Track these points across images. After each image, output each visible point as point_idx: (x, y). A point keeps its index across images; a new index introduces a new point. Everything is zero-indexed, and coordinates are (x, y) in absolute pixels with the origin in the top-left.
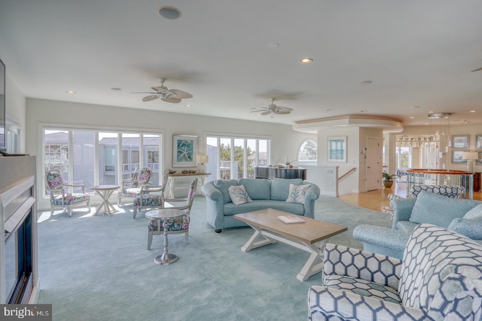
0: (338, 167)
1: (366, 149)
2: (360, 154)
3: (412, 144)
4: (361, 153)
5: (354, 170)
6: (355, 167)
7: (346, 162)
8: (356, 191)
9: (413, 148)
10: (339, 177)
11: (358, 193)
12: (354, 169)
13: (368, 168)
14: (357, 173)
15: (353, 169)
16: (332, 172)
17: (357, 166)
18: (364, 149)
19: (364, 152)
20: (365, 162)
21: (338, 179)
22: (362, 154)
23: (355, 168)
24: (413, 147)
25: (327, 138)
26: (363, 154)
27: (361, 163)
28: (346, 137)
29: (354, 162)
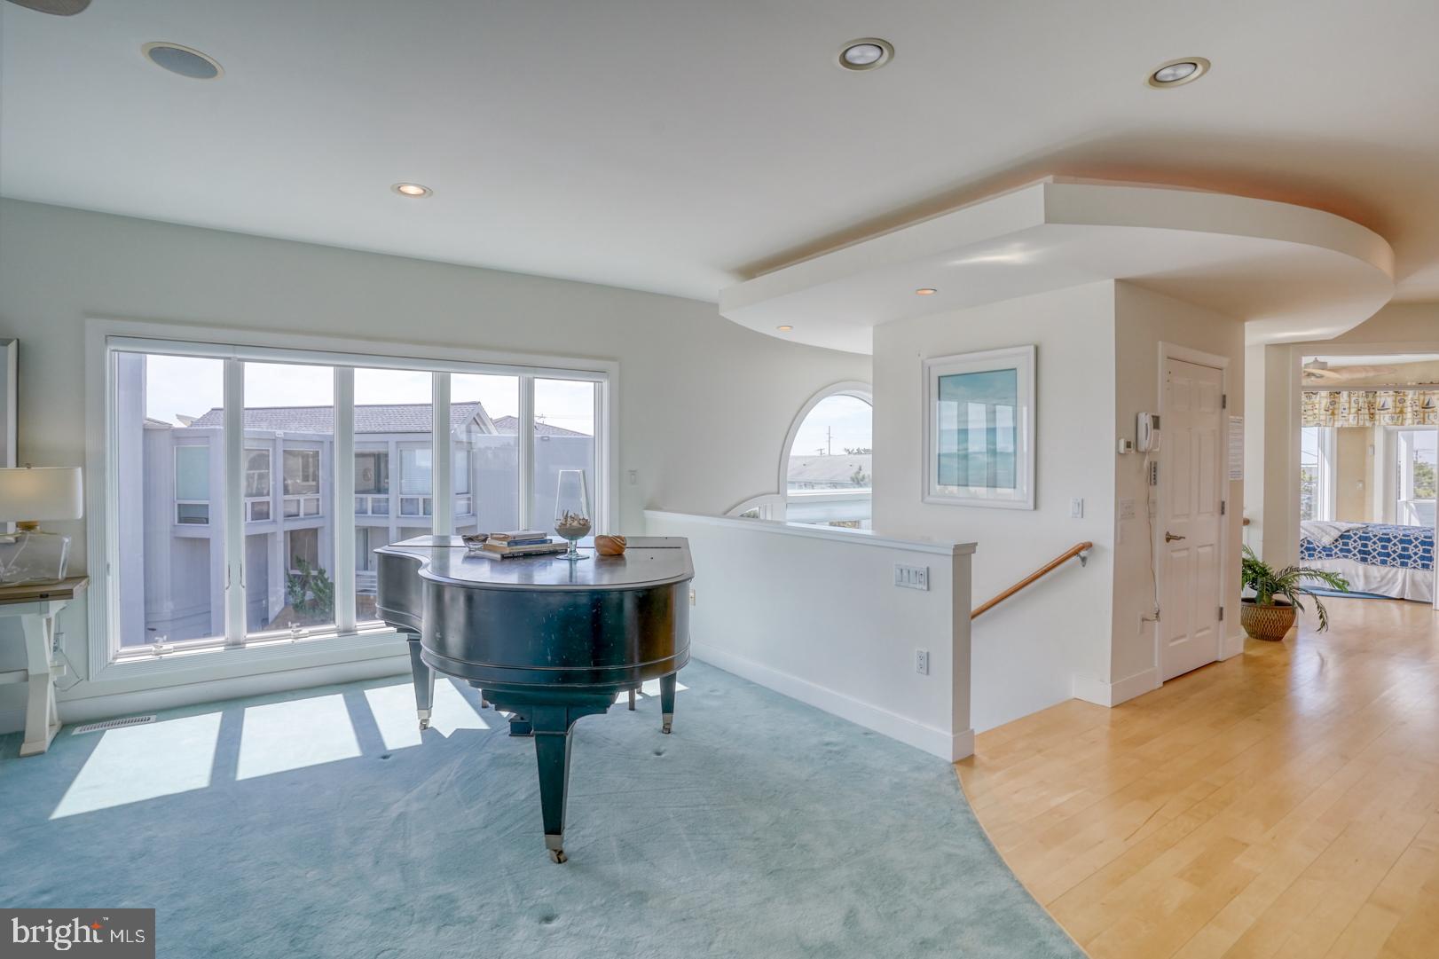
0: (972, 547)
1: (1156, 422)
2: (1118, 454)
3: (1333, 414)
4: (1128, 445)
5: (1084, 559)
6: (1085, 540)
7: (1032, 508)
8: (1096, 689)
9: (1340, 430)
10: (977, 601)
11: (1109, 704)
12: (1083, 553)
13: (1168, 540)
14: (1100, 576)
15: (1076, 553)
16: (927, 577)
17: (1101, 526)
18: (1145, 420)
19: (1144, 444)
20: (1150, 502)
21: (966, 618)
22: (1133, 450)
23: (1088, 546)
24: (1338, 424)
25: (923, 363)
26: (1144, 453)
27: (1125, 512)
28: (1032, 349)
29: (1082, 505)
